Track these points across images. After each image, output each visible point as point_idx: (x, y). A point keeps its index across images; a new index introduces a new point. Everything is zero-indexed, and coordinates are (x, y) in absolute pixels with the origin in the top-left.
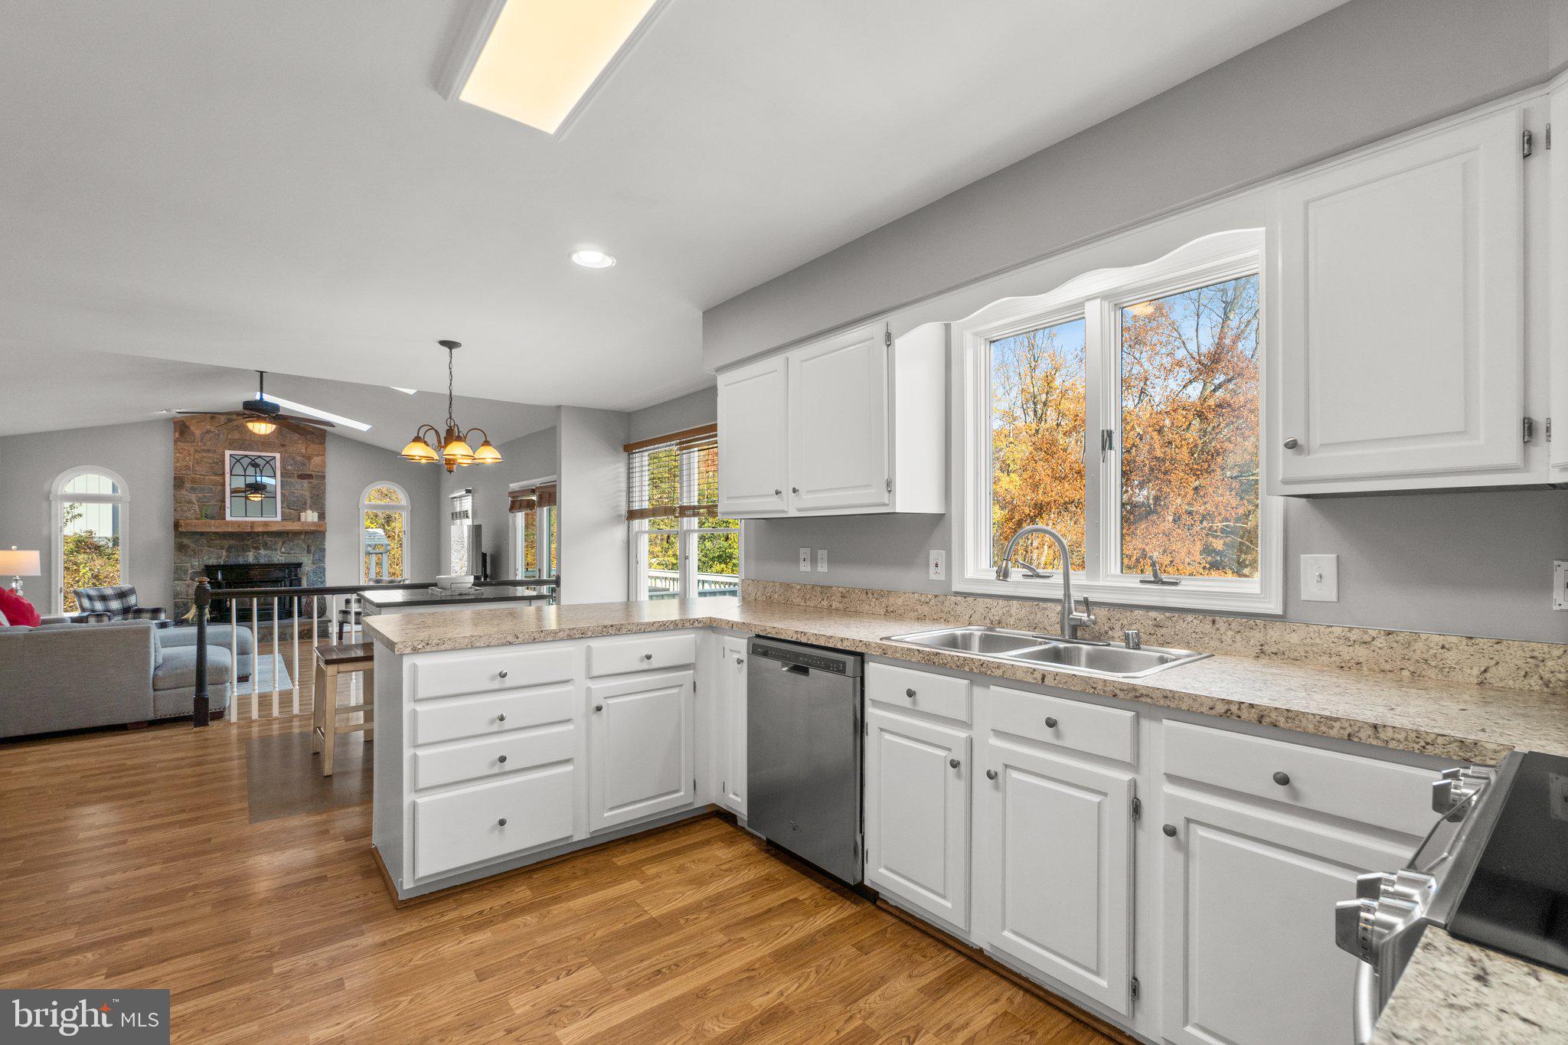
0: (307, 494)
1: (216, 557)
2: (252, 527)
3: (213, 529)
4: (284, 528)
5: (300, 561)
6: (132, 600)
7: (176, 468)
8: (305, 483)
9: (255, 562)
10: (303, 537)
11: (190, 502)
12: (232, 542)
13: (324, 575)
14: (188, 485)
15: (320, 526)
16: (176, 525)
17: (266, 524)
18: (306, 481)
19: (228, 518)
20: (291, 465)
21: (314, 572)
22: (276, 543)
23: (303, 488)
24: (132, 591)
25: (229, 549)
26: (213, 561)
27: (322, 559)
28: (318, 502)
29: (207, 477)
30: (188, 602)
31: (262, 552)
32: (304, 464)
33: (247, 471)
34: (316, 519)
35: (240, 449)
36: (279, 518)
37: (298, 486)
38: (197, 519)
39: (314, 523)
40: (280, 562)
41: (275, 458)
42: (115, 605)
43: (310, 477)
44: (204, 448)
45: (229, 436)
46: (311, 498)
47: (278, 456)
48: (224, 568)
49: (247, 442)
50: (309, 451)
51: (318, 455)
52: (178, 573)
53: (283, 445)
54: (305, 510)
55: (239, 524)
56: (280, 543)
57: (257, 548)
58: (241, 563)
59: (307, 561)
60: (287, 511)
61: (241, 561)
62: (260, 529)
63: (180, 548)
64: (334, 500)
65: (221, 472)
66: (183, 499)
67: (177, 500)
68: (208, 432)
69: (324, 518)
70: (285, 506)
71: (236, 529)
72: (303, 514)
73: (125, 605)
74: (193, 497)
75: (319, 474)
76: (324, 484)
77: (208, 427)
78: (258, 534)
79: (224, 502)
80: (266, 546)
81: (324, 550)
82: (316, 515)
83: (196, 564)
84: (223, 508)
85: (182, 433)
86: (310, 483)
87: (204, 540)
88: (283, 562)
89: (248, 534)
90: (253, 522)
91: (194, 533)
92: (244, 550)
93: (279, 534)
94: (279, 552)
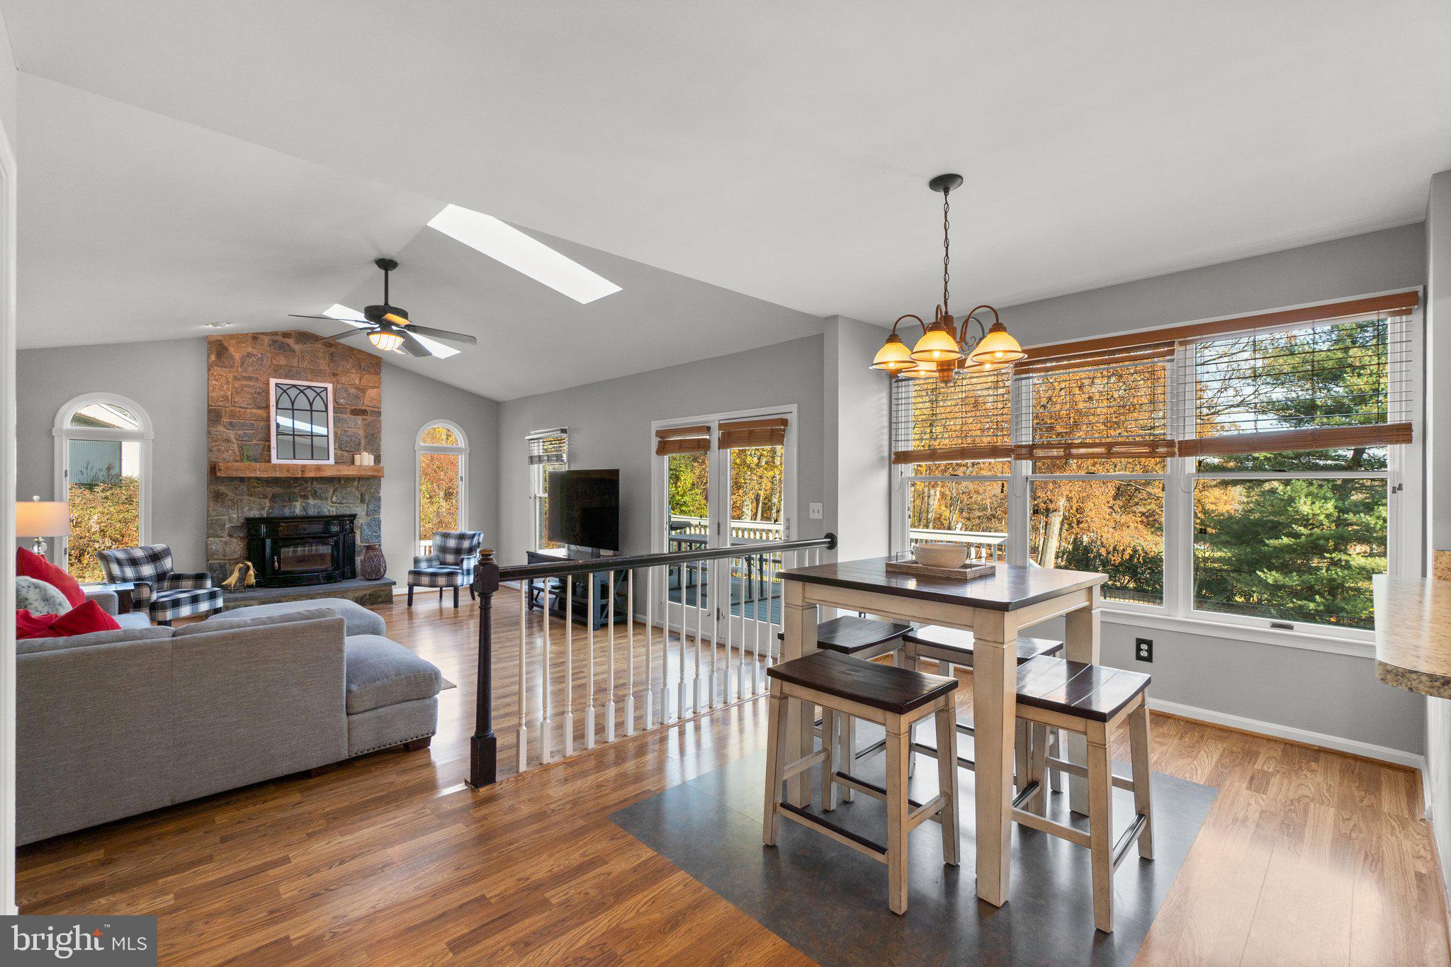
0: (361, 433)
1: (257, 508)
2: (303, 471)
3: (258, 474)
4: (337, 473)
5: (354, 513)
6: (167, 563)
7: (212, 400)
8: (359, 420)
9: (303, 513)
10: (356, 483)
11: (228, 441)
12: (278, 490)
13: (380, 528)
14: (225, 420)
15: (377, 470)
16: (213, 469)
17: (319, 468)
18: (360, 418)
19: (274, 460)
20: (344, 398)
21: (369, 525)
22: (327, 491)
23: (357, 426)
24: (166, 553)
25: (274, 498)
26: (255, 513)
27: (377, 510)
28: (373, 443)
29: (249, 411)
30: (225, 564)
31: (311, 501)
32: (357, 397)
33: (295, 405)
34: (372, 463)
35: (286, 377)
36: (332, 461)
37: (351, 424)
38: (237, 461)
39: (371, 468)
40: (331, 514)
41: (326, 388)
42: (147, 570)
43: (364, 412)
44: (244, 374)
45: (274, 362)
46: (366, 437)
47: (330, 386)
48: (271, 522)
49: (294, 370)
50: (364, 381)
51: (374, 387)
52: (212, 527)
53: (335, 375)
54: (359, 452)
55: (288, 468)
56: (331, 492)
57: (305, 497)
58: (286, 515)
59: (360, 511)
60: (340, 452)
61: (287, 512)
62: (312, 474)
63: (217, 497)
64: (389, 441)
65: (264, 405)
66: (220, 437)
67: (211, 438)
68: (249, 355)
69: (379, 462)
70: (338, 447)
71: (285, 474)
72: (357, 457)
73: (160, 570)
74: (232, 434)
75: (374, 409)
76: (379, 422)
77: (250, 349)
78: (306, 480)
79: (269, 441)
80: (315, 495)
81: (379, 499)
82: (371, 457)
83: (235, 516)
84: (268, 449)
85: (218, 356)
86: (364, 420)
87: (243, 487)
88: (335, 514)
89: (296, 479)
90: (304, 466)
91: (232, 479)
92: (291, 499)
93: (330, 480)
94: (330, 502)
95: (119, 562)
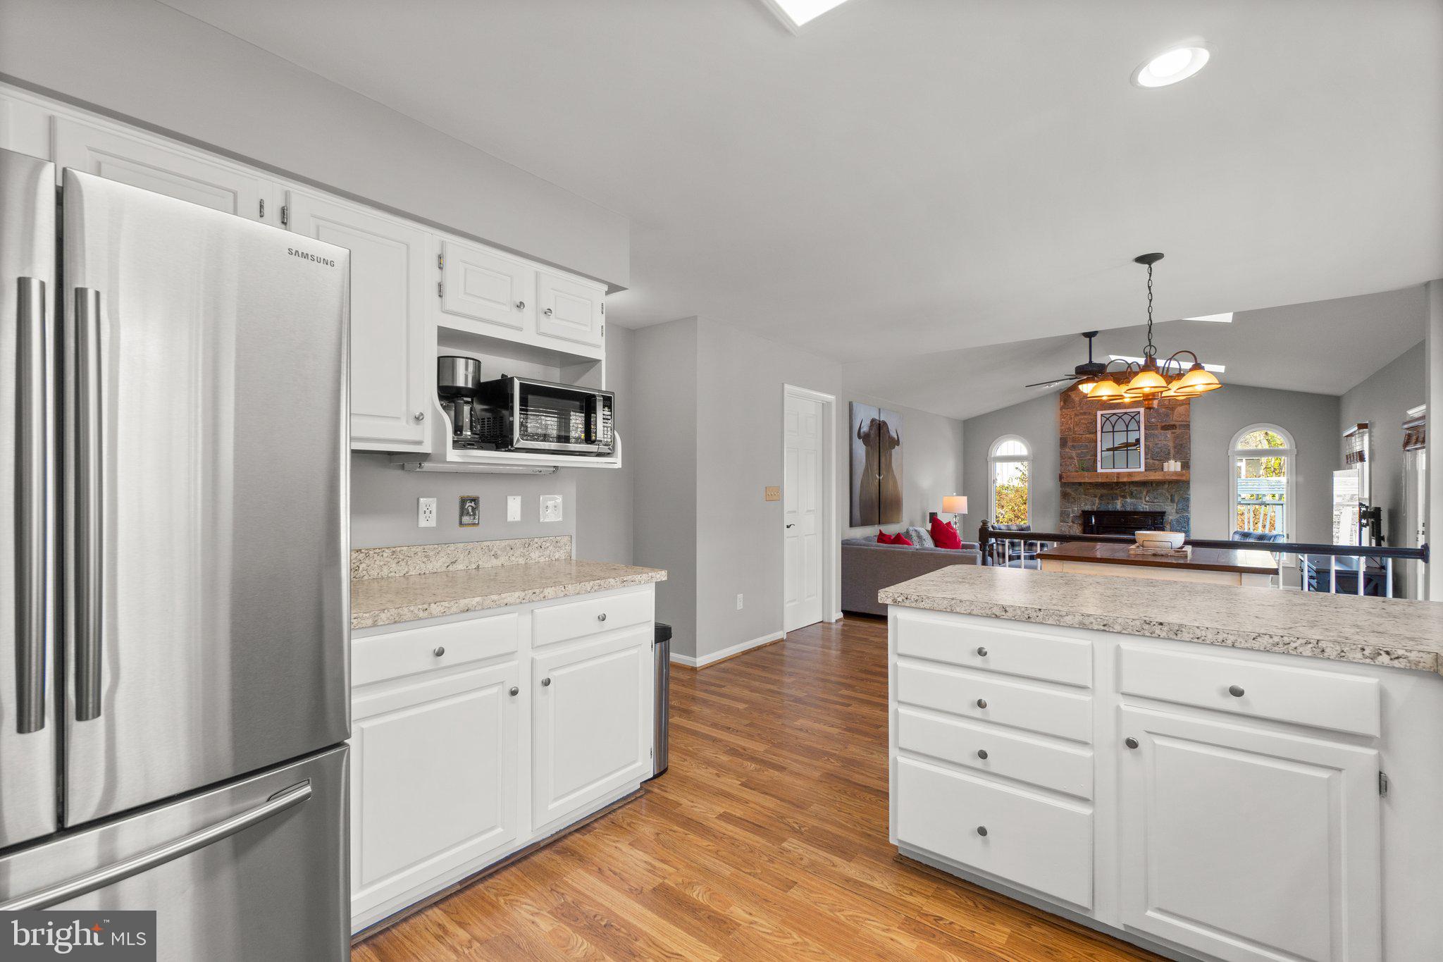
0: (1171, 444)
1: (1090, 504)
2: (1118, 477)
3: (1087, 480)
4: (1146, 478)
5: (1164, 510)
7: (1061, 431)
8: (1169, 434)
9: (1123, 509)
10: (1166, 486)
11: (1071, 458)
12: (1104, 491)
13: (1188, 525)
14: (1070, 444)
15: (1183, 475)
16: (1061, 477)
17: (1130, 474)
18: (1170, 432)
19: (1099, 470)
20: (1155, 417)
21: (1178, 521)
22: (1141, 492)
23: (1167, 439)
25: (1101, 497)
26: (1088, 508)
27: (1186, 508)
28: (1182, 451)
29: (1084, 436)
31: (1128, 500)
32: (1167, 415)
33: (1115, 427)
34: (1179, 469)
35: (1110, 408)
36: (1142, 469)
37: (1161, 438)
38: (1077, 472)
39: (1176, 473)
40: (1145, 510)
41: (1139, 412)
43: (1173, 427)
46: (1175, 447)
47: (1141, 410)
48: (1098, 514)
50: (1172, 401)
51: (1182, 404)
52: (1064, 516)
54: (1167, 459)
55: (1107, 475)
56: (1145, 493)
57: (1124, 497)
58: (1110, 510)
59: (1170, 509)
60: (1151, 461)
61: (1110, 508)
62: (1125, 480)
63: (1065, 495)
64: (1200, 448)
65: (1094, 431)
66: (1066, 456)
67: (1062, 457)
68: (1085, 397)
69: (1188, 468)
70: (1149, 457)
71: (1104, 480)
72: (1166, 464)
74: (1074, 453)
75: (1182, 423)
76: (1189, 433)
78: (1124, 483)
79: (1096, 456)
80: (1132, 495)
81: (1187, 500)
82: (1179, 464)
83: (1075, 510)
84: (1095, 461)
85: (1065, 401)
86: (1173, 433)
87: (1081, 489)
88: (1148, 510)
89: (1117, 483)
90: (1118, 474)
91: (1074, 484)
92: (1114, 498)
93: (1144, 484)
94: (1144, 501)
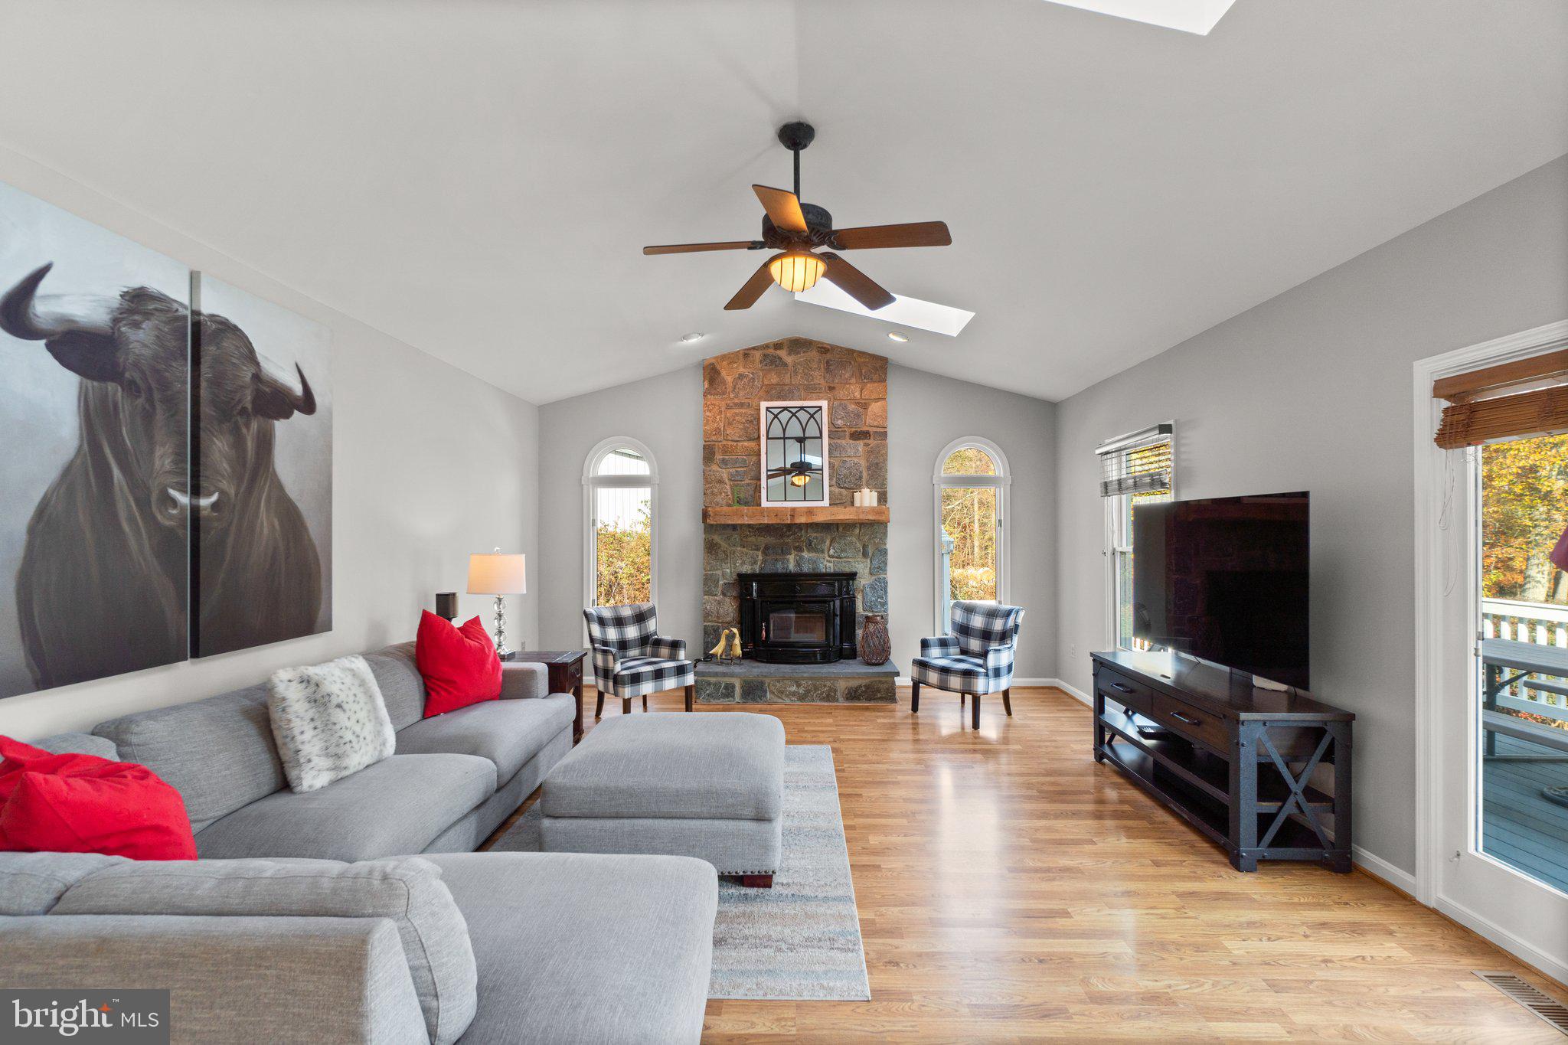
0: (863, 463)
1: (749, 562)
2: (792, 516)
3: (746, 521)
4: (833, 518)
5: (854, 570)
6: (652, 625)
7: (706, 434)
8: (860, 446)
9: (798, 570)
10: (857, 531)
11: (721, 481)
12: (770, 540)
13: (886, 592)
14: (718, 457)
15: (880, 513)
16: (705, 515)
17: (810, 511)
18: (861, 443)
19: (765, 504)
20: (842, 418)
21: (872, 587)
22: (823, 541)
23: (857, 454)
24: (651, 612)
25: (766, 550)
26: (746, 569)
27: (882, 567)
28: (877, 476)
29: (740, 444)
30: (719, 627)
31: (806, 554)
32: (858, 416)
33: (786, 433)
34: (875, 503)
35: (779, 398)
36: (826, 503)
37: (850, 452)
38: (729, 505)
39: (872, 510)
40: (828, 571)
41: (820, 408)
42: (632, 632)
43: (866, 435)
44: (736, 401)
45: (766, 382)
46: (869, 468)
47: (824, 404)
48: (761, 579)
49: (786, 388)
50: (866, 392)
51: (877, 400)
52: (708, 583)
53: (831, 389)
54: (858, 487)
55: (776, 512)
56: (828, 542)
57: (799, 549)
58: (780, 571)
59: (862, 568)
60: (837, 490)
61: (779, 568)
62: (802, 520)
63: (711, 548)
64: (898, 474)
65: (756, 436)
66: (713, 477)
67: (707, 479)
68: (741, 376)
69: (886, 501)
70: (834, 483)
71: (773, 521)
72: (857, 495)
73: (643, 633)
74: (724, 474)
75: (878, 430)
76: (885, 446)
77: (741, 370)
78: (800, 526)
79: (760, 480)
80: (811, 547)
81: (885, 553)
82: (875, 494)
83: (727, 572)
84: (758, 489)
85: (712, 381)
86: (866, 445)
87: (736, 537)
88: (832, 571)
89: (790, 526)
90: (793, 510)
91: (725, 526)
92: (784, 551)
93: (827, 527)
94: (826, 555)
95: (602, 622)
